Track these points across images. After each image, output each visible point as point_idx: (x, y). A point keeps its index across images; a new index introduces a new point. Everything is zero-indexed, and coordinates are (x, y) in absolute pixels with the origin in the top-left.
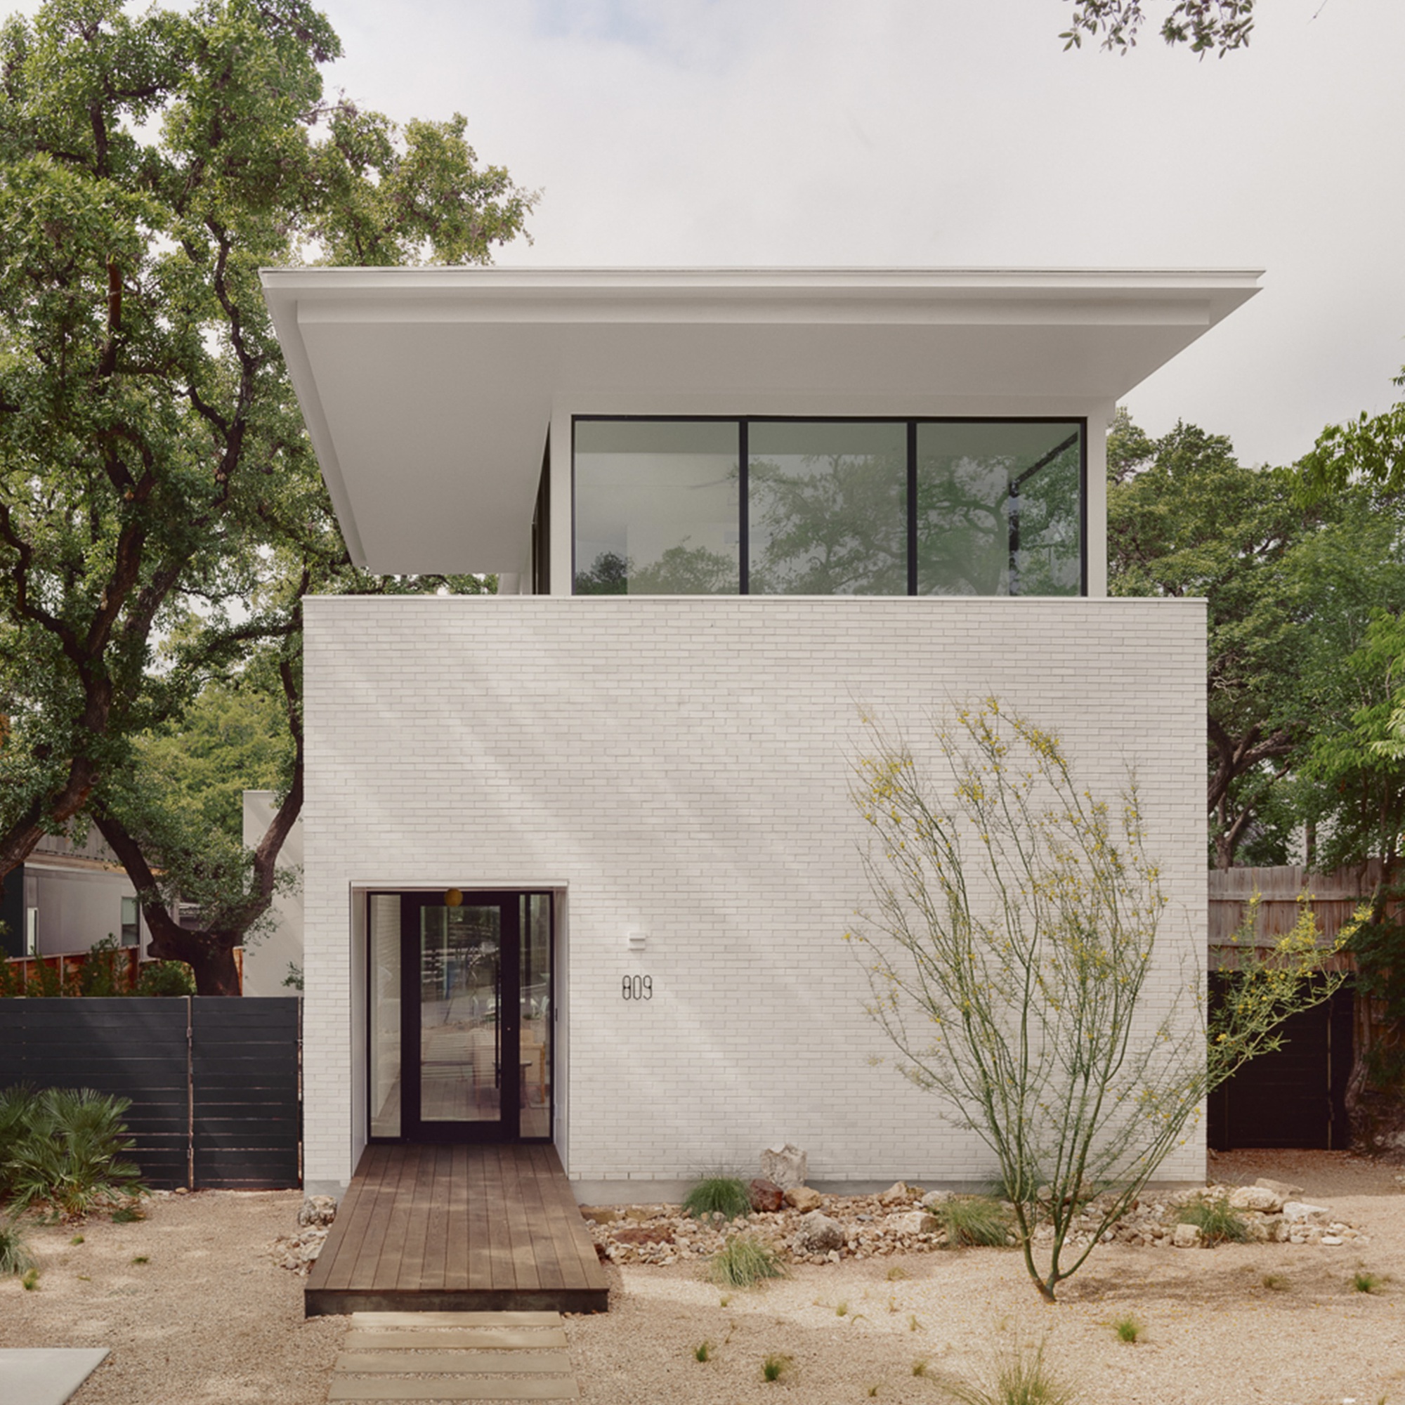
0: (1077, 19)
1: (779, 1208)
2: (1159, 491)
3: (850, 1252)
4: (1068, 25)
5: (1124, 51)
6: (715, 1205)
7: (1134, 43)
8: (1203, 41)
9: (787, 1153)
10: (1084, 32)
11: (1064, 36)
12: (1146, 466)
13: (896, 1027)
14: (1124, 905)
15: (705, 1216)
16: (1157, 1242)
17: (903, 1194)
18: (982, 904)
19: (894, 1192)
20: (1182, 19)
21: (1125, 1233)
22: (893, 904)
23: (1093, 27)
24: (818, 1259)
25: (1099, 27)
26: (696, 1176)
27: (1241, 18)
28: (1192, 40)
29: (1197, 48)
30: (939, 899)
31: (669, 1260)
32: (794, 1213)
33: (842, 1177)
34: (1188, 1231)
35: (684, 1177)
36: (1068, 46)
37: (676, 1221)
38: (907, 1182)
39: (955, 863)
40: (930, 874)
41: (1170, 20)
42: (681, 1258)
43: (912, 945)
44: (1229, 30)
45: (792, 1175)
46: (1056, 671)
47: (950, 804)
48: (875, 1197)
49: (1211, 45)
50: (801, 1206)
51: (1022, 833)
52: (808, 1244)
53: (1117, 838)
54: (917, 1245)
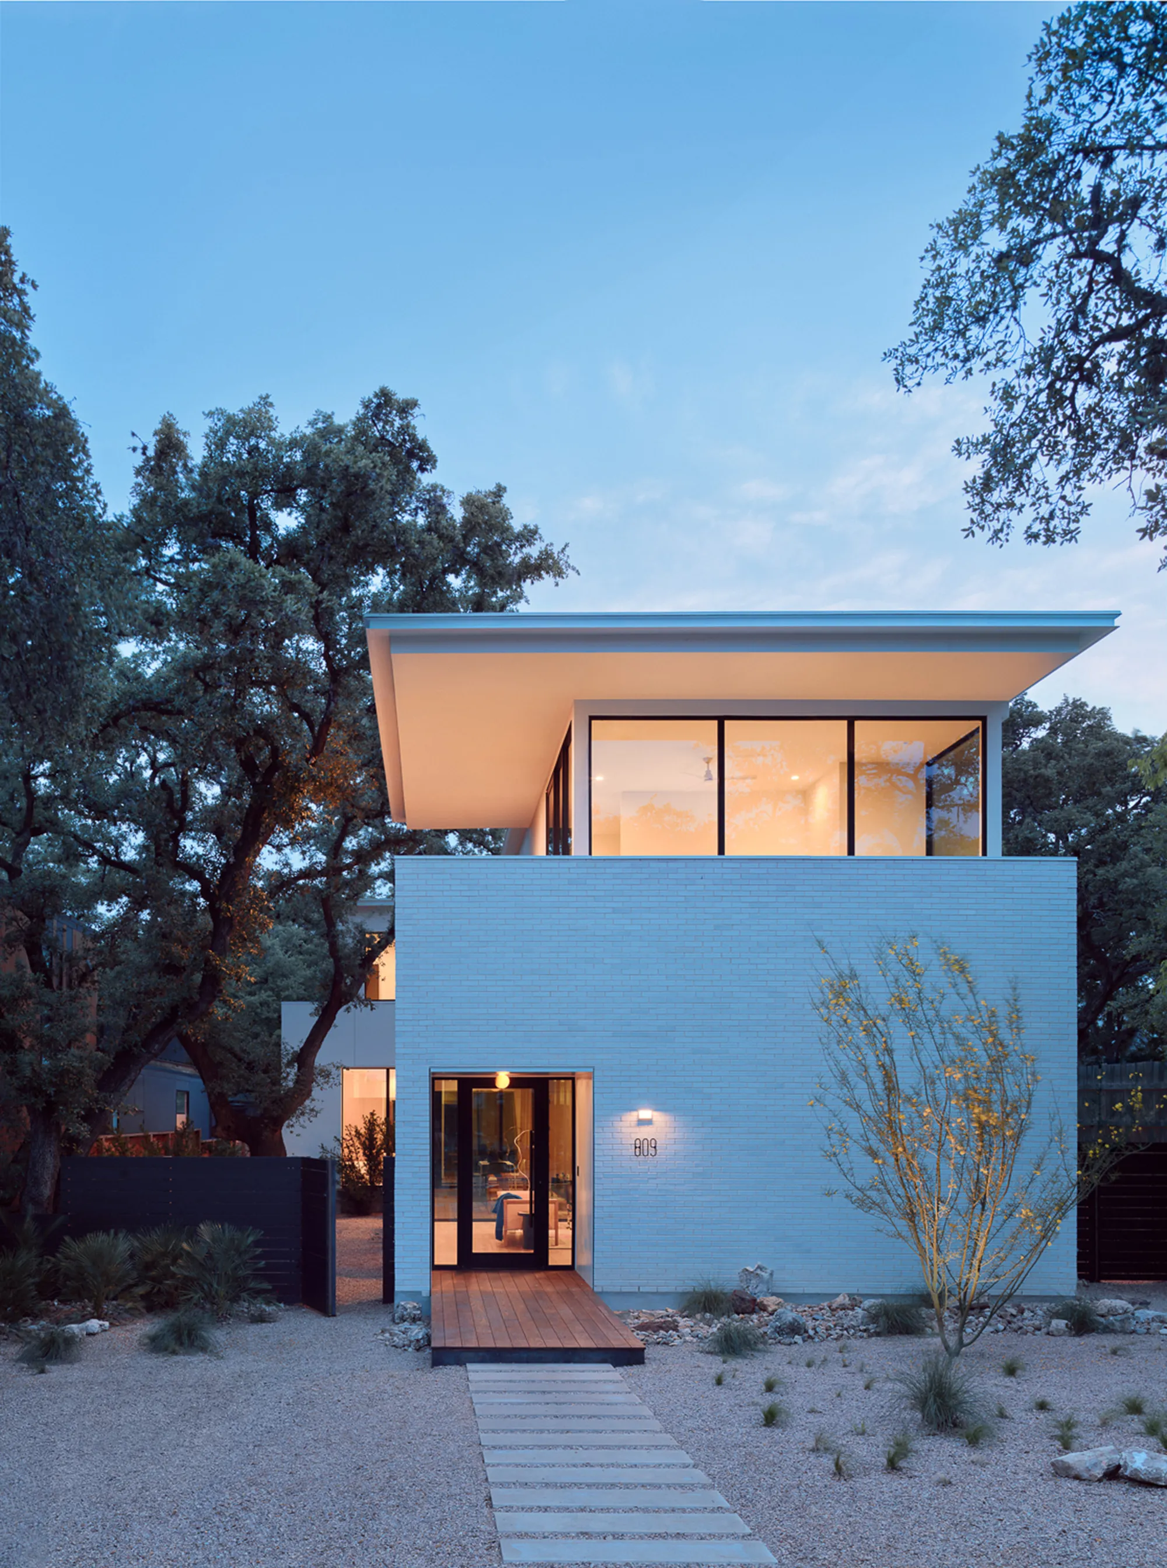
0: (972, 522)
1: (753, 1312)
2: (1049, 756)
3: (810, 1337)
4: (968, 525)
5: (1001, 546)
6: (706, 1309)
7: (1007, 540)
8: (1050, 539)
9: (759, 1272)
10: (975, 529)
11: (964, 530)
12: (1041, 733)
13: (846, 1167)
14: (1009, 1080)
15: (698, 1316)
16: (1037, 1332)
17: (847, 1301)
18: (907, 1078)
19: (840, 1300)
20: (1037, 527)
21: (1013, 1326)
22: (844, 1079)
23: (982, 528)
24: (787, 1341)
25: (986, 528)
26: (691, 1289)
27: (1073, 526)
28: (1042, 539)
29: (1045, 543)
30: (877, 1076)
31: (677, 1342)
32: (765, 1314)
33: (800, 1291)
34: (1060, 1324)
35: (680, 1290)
36: (967, 536)
37: (679, 1319)
38: (849, 1295)
39: (889, 1051)
40: (871, 1060)
41: (1029, 528)
42: (685, 1342)
43: (858, 1108)
44: (1066, 532)
45: (762, 1287)
46: (961, 912)
47: (884, 1009)
48: (825, 1304)
49: (1054, 541)
50: (770, 1309)
51: (936, 1029)
52: (779, 1331)
53: (1005, 1034)
54: (859, 1334)
